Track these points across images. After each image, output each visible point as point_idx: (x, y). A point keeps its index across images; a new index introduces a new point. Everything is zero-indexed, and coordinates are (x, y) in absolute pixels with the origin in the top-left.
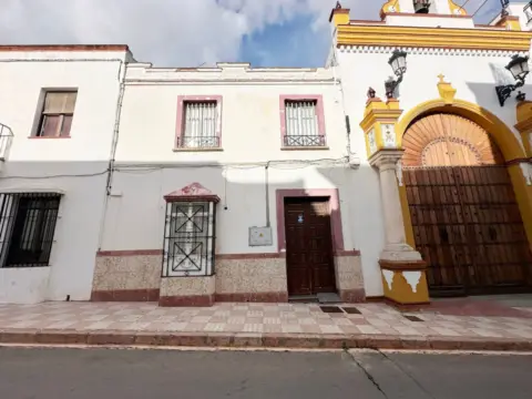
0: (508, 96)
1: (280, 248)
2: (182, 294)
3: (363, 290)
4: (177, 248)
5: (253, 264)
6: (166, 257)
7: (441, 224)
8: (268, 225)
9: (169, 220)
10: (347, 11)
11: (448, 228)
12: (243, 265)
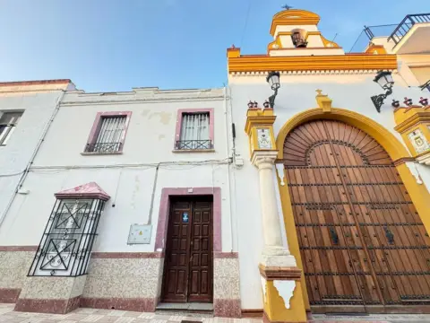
0: (382, 103)
1: (156, 247)
2: (40, 297)
3: (239, 301)
4: (52, 245)
5: (127, 265)
6: (39, 254)
7: (330, 225)
8: (150, 222)
9: (53, 216)
10: (239, 49)
11: (338, 229)
12: (116, 265)
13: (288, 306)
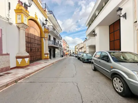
0: (44, 25)
3: (10, 66)
7: (31, 47)
13: (27, 63)
